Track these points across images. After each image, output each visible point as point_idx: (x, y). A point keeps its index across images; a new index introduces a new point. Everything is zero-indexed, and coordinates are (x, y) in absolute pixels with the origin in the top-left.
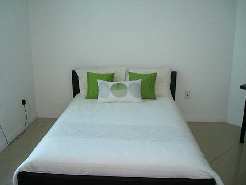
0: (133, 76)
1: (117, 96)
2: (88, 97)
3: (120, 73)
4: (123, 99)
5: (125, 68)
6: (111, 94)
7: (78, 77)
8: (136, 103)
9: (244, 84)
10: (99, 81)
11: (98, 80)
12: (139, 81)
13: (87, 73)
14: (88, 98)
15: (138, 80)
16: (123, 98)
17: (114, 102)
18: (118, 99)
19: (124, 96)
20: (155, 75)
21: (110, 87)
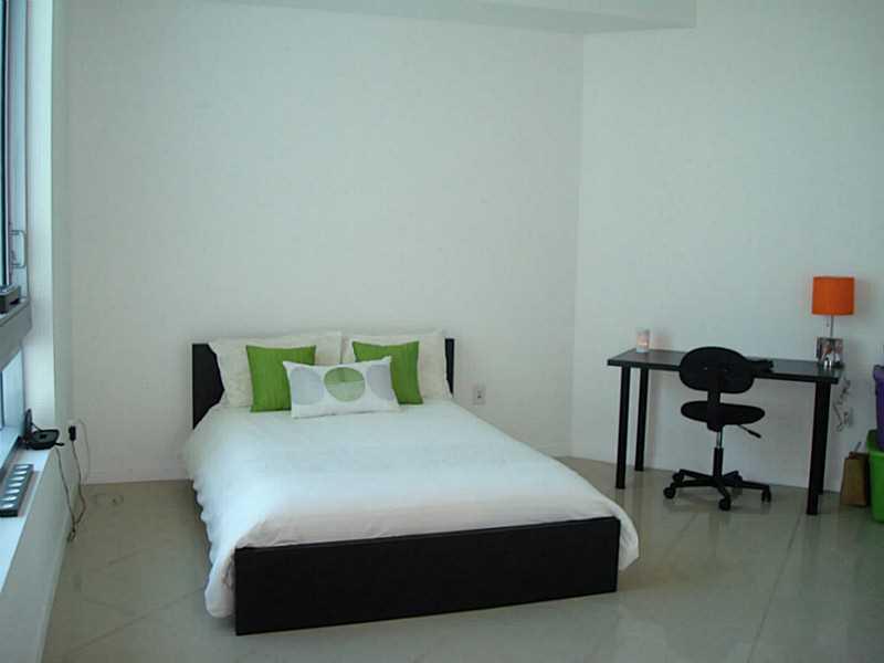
0: (363, 352)
1: (341, 399)
2: (257, 407)
3: (328, 345)
4: (356, 405)
5: (339, 334)
6: (327, 395)
7: (215, 356)
8: (388, 411)
9: (618, 354)
10: (289, 366)
11: (285, 363)
12: (387, 360)
13: (247, 348)
14: (258, 411)
15: (381, 358)
16: (358, 402)
17: (333, 414)
18: (346, 404)
19: (359, 396)
20: (416, 344)
21: (322, 379)
